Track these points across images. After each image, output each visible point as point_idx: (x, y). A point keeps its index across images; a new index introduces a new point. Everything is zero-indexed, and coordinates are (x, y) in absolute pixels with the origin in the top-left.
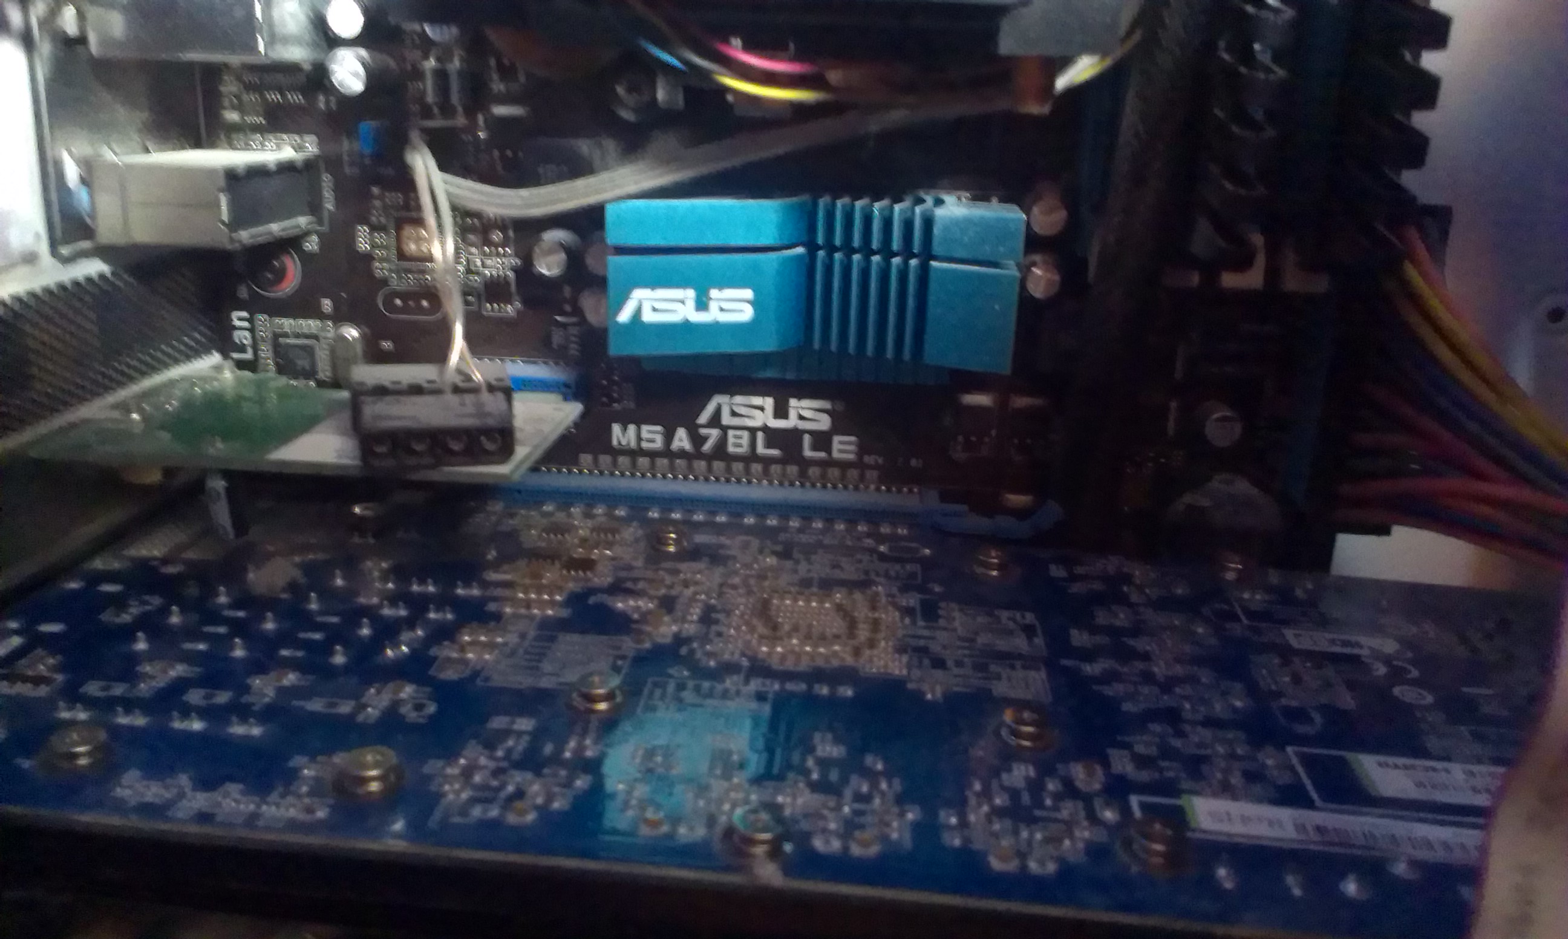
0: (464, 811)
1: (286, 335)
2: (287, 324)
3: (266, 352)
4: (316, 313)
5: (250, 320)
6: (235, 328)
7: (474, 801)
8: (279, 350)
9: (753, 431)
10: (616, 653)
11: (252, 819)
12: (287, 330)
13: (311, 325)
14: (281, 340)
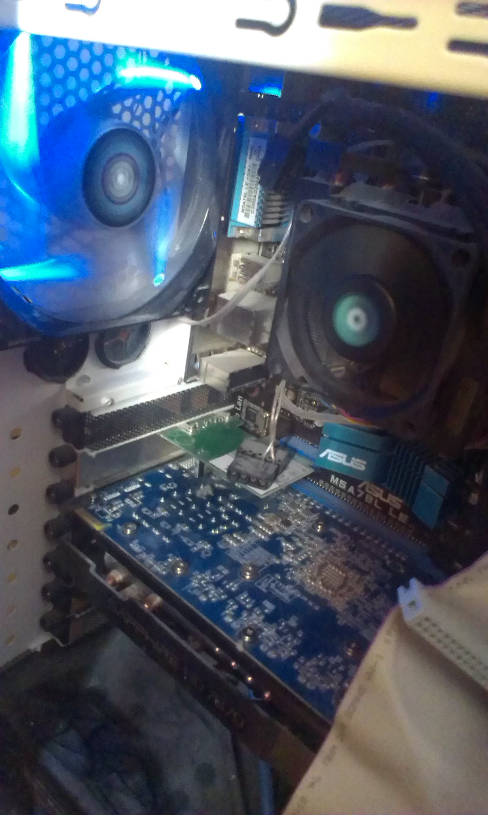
0: (192, 589)
1: (250, 408)
2: (252, 405)
3: (244, 411)
4: (259, 405)
5: (243, 399)
6: (238, 400)
7: (197, 588)
8: (247, 411)
9: (375, 498)
10: (267, 560)
11: (151, 566)
12: (251, 406)
13: (258, 408)
14: (249, 409)
